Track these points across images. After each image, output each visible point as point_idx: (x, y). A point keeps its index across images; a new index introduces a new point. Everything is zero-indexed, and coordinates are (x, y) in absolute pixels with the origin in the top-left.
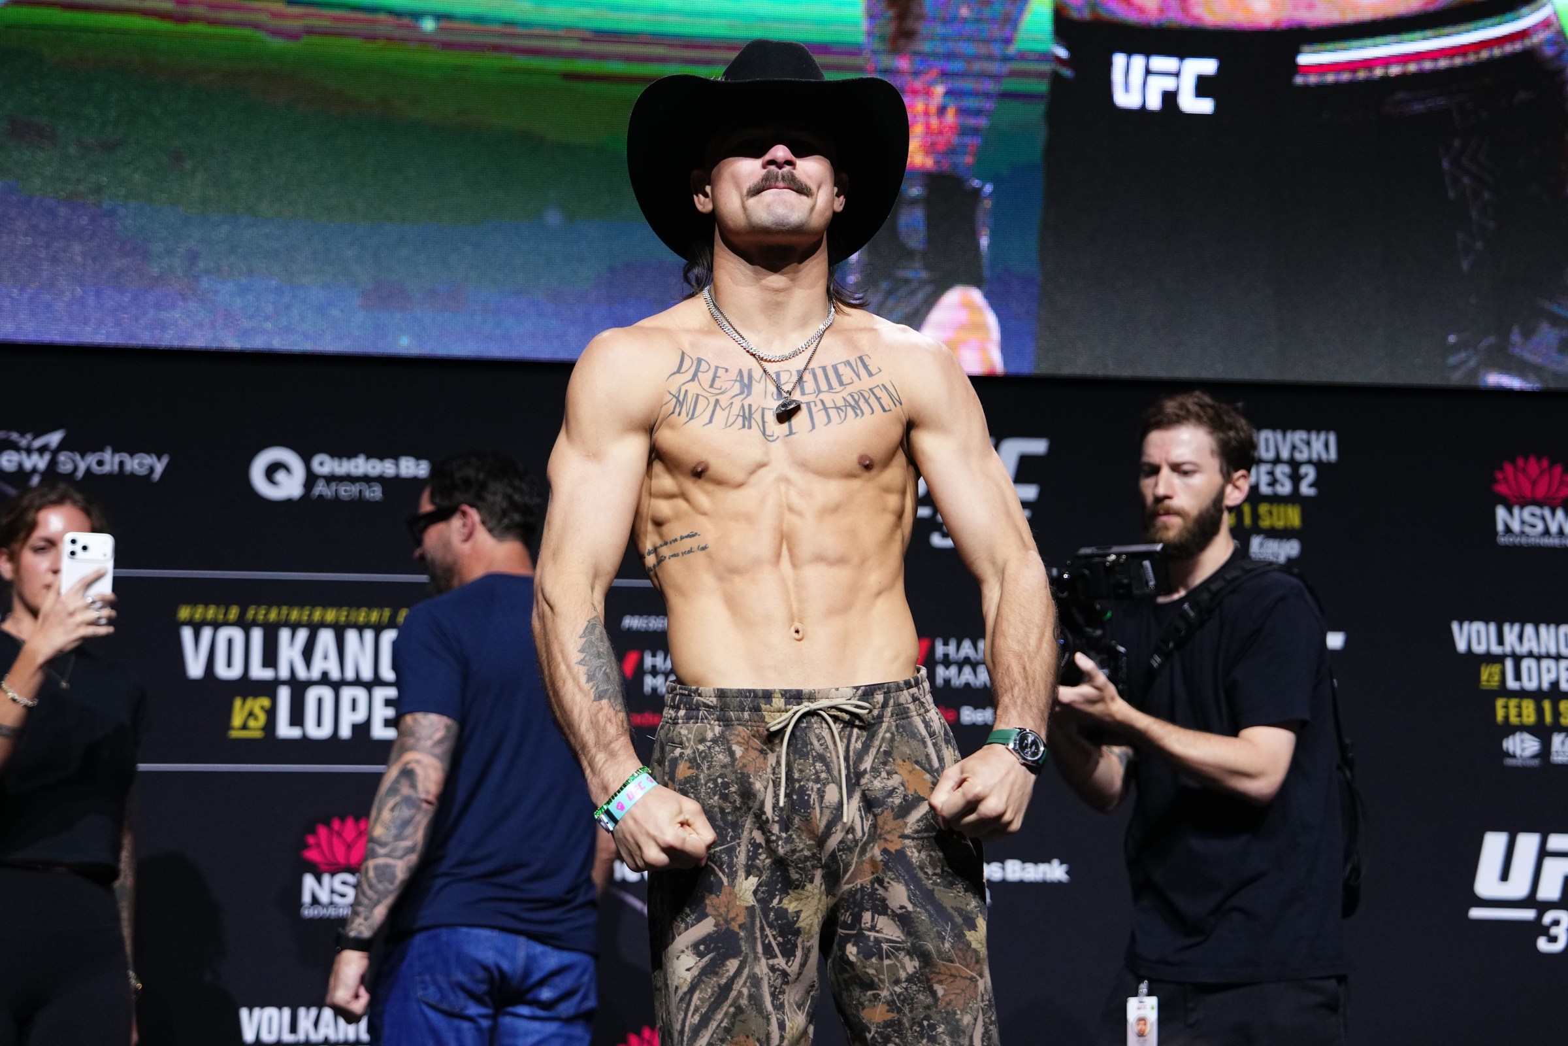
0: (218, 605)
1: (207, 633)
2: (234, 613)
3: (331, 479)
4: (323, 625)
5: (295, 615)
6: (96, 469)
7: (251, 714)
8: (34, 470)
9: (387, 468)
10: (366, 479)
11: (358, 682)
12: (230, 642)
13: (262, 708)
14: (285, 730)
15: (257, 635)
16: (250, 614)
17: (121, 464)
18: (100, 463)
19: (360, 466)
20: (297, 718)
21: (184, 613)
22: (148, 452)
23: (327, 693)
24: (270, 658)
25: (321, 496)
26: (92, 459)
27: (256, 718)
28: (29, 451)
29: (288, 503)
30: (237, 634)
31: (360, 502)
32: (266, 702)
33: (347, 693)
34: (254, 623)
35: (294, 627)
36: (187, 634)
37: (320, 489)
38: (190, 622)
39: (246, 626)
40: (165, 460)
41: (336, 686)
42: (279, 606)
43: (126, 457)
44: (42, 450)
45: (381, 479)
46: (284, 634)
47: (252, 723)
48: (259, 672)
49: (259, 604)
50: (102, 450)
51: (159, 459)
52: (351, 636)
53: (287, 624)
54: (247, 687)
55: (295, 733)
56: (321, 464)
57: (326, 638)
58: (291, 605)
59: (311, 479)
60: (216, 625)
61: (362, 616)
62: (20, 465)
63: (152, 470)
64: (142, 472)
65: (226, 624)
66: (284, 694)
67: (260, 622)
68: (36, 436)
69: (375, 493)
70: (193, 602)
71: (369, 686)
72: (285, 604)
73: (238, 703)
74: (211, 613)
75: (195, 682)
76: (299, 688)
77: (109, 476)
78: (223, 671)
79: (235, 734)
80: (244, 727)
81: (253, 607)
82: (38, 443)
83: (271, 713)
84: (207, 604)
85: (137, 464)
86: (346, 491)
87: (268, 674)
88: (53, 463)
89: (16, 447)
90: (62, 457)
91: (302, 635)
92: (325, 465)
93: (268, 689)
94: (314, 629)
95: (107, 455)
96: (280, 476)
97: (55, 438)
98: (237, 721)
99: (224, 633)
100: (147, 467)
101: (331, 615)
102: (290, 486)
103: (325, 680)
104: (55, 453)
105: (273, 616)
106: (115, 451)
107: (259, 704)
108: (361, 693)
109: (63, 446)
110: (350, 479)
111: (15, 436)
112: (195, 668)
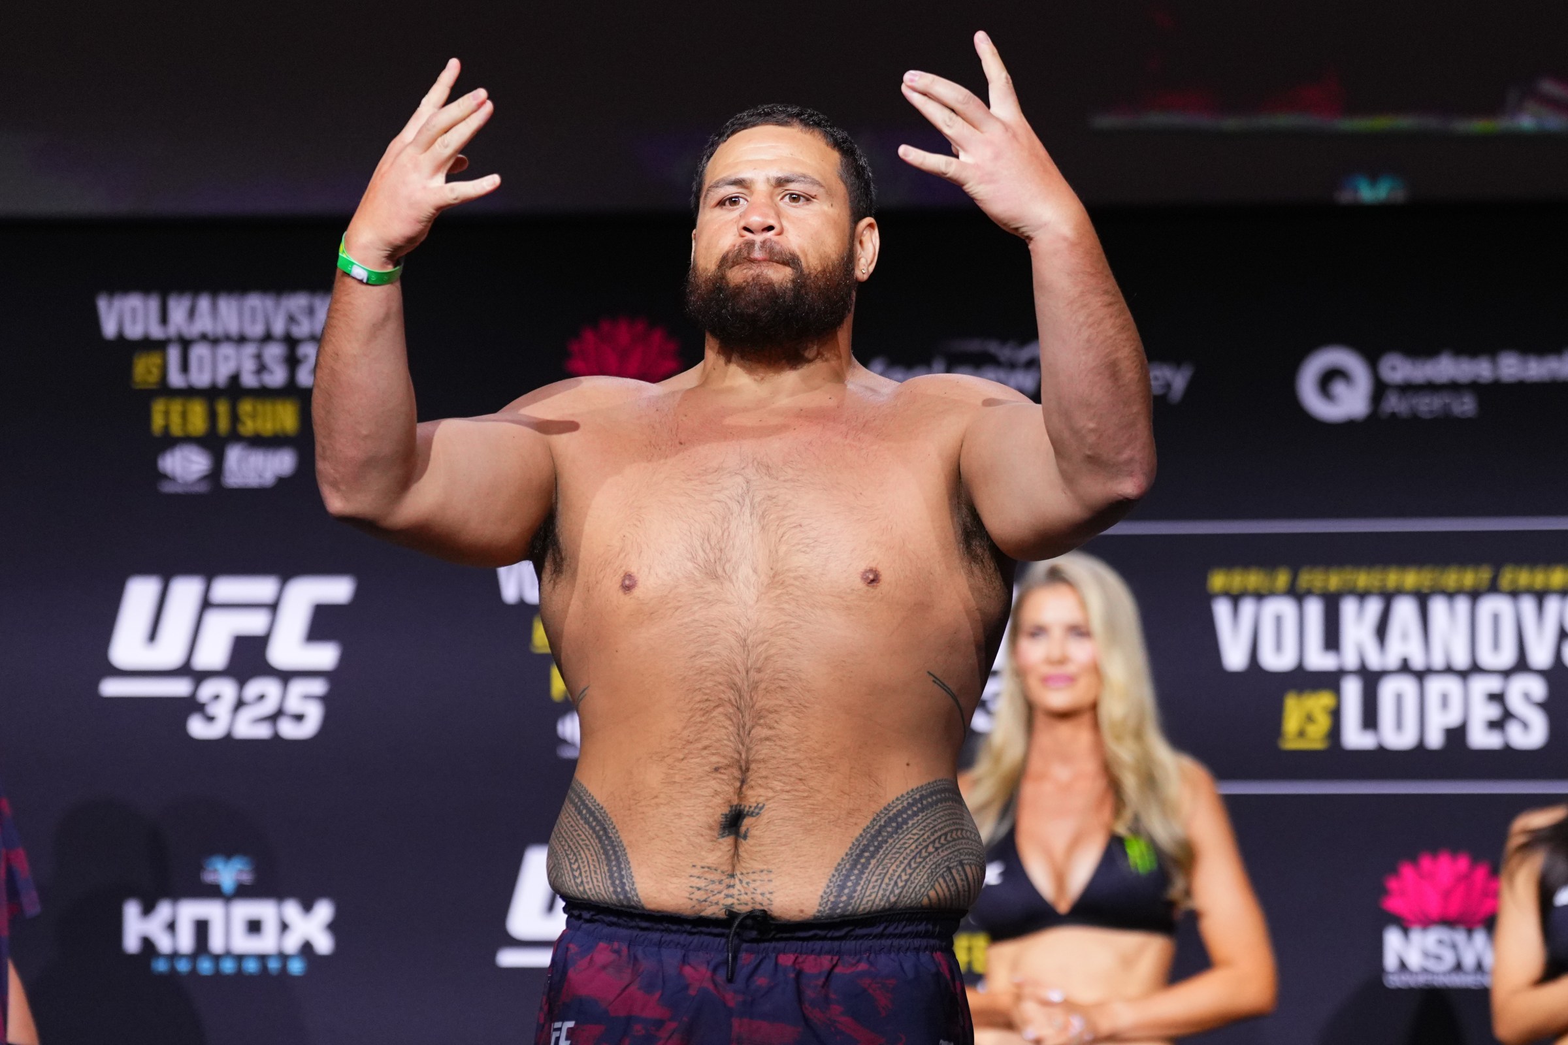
1: (1248, 607)
2: (1282, 578)
3: (1407, 388)
4: (1399, 592)
5: (1362, 579)
7: (1310, 718)
9: (1480, 369)
10: (1454, 387)
11: (1449, 670)
12: (1279, 621)
13: (1323, 707)
15: (1314, 609)
16: (1304, 579)
19: (1446, 368)
20: (1370, 720)
21: (1218, 581)
22: (1163, 361)
23: (1407, 685)
24: (1332, 640)
25: (1394, 414)
27: (1316, 723)
28: (1012, 366)
29: (1349, 426)
30: (1287, 607)
31: (1446, 421)
32: (1327, 699)
33: (1435, 686)
34: (1309, 592)
35: (1362, 596)
36: (1222, 610)
37: (1394, 404)
38: (1225, 593)
39: (1297, 594)
40: (1186, 372)
41: (1420, 676)
44: (1029, 365)
45: (1475, 387)
46: (1349, 607)
47: (1311, 729)
48: (1317, 659)
49: (1315, 565)
51: (1179, 370)
52: (1438, 607)
53: (1351, 592)
54: (1302, 680)
55: (1368, 741)
56: (1393, 368)
57: (1405, 610)
59: (1380, 389)
60: (1260, 596)
61: (1451, 578)
63: (1168, 386)
64: (1156, 389)
65: (1272, 593)
66: (1352, 690)
67: (1317, 591)
68: (1021, 346)
69: (1466, 406)
70: (1230, 565)
71: (1464, 675)
72: (1350, 565)
73: (1291, 700)
74: (1253, 579)
75: (1236, 676)
76: (1371, 680)
78: (1270, 660)
79: (1290, 743)
80: (1301, 734)
81: (1308, 570)
82: (1023, 355)
83: (1336, 714)
86: (1427, 405)
87: (1328, 662)
89: (993, 362)
91: (1374, 607)
92: (1397, 369)
93: (1330, 681)
94: (1388, 597)
96: (1339, 388)
98: (1291, 725)
99: (1270, 608)
100: (1161, 382)
101: (1411, 578)
102: (1351, 402)
103: (1405, 668)
105: (1333, 580)
107: (1321, 702)
108: (1452, 685)
110: (1431, 387)
111: (993, 347)
112: (1234, 657)
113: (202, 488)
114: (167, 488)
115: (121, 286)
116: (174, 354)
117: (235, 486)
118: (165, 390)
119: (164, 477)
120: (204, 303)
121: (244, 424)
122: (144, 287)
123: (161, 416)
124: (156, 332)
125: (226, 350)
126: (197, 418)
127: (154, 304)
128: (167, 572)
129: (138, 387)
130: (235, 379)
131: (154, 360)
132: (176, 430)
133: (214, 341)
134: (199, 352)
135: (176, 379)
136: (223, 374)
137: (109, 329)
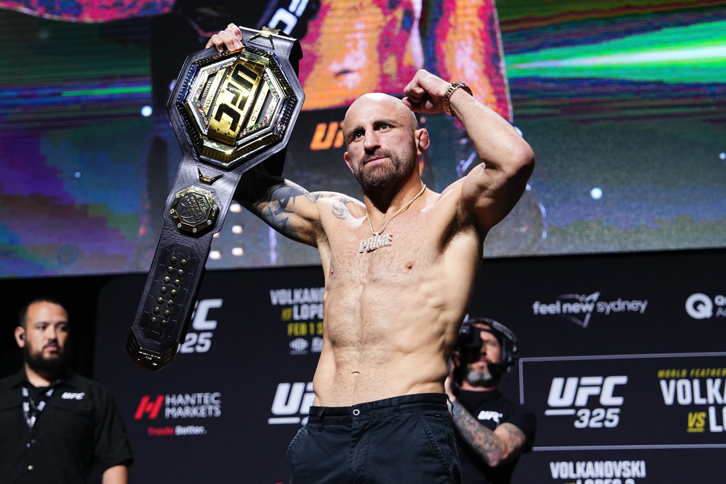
0: (677, 369)
1: (672, 383)
2: (684, 373)
5: (713, 373)
6: (615, 309)
7: (697, 421)
8: (587, 312)
12: (684, 387)
13: (702, 417)
14: (714, 428)
15: (696, 383)
16: (692, 373)
17: (626, 306)
18: (616, 306)
20: (719, 422)
21: (661, 374)
22: (638, 300)
24: (704, 394)
25: (721, 316)
26: (612, 305)
27: (700, 423)
28: (584, 303)
29: (705, 320)
30: (687, 383)
32: (703, 415)
34: (694, 377)
35: (714, 379)
36: (663, 384)
37: (720, 312)
38: (664, 378)
39: (691, 379)
40: (646, 303)
42: (706, 368)
43: (627, 303)
44: (590, 302)
46: (709, 382)
47: (698, 425)
48: (699, 401)
49: (696, 368)
50: (616, 300)
51: (643, 302)
53: (710, 377)
54: (693, 408)
55: (719, 429)
56: (720, 300)
58: (712, 367)
59: (715, 308)
60: (677, 379)
62: (581, 310)
63: (640, 308)
64: (635, 309)
65: (681, 378)
66: (712, 411)
67: (697, 377)
68: (587, 295)
70: (665, 368)
72: (709, 368)
73: (690, 415)
74: (673, 373)
75: (669, 406)
76: (719, 408)
77: (621, 312)
78: (682, 401)
79: (691, 430)
80: (695, 427)
81: (693, 370)
82: (588, 299)
83: (707, 420)
84: (671, 369)
85: (633, 306)
87: (703, 401)
88: (595, 308)
89: (578, 301)
90: (599, 305)
91: (718, 382)
93: (704, 408)
95: (619, 302)
96: (700, 307)
97: (595, 296)
98: (691, 424)
99: (681, 383)
100: (637, 307)
102: (705, 312)
104: (596, 303)
105: (703, 373)
106: (623, 300)
107: (700, 415)
109: (599, 299)
111: (577, 296)
112: (669, 400)
113: (305, 352)
114: (293, 353)
115: (278, 287)
116: (296, 309)
117: (316, 352)
118: (293, 321)
119: (292, 349)
120: (306, 291)
121: (319, 331)
122: (286, 287)
123: (291, 329)
124: (290, 302)
125: (313, 307)
126: (303, 329)
127: (289, 293)
128: (292, 382)
129: (284, 320)
130: (316, 316)
131: (289, 311)
132: (296, 333)
133: (309, 304)
134: (304, 308)
135: (296, 317)
136: (312, 315)
137: (274, 301)
